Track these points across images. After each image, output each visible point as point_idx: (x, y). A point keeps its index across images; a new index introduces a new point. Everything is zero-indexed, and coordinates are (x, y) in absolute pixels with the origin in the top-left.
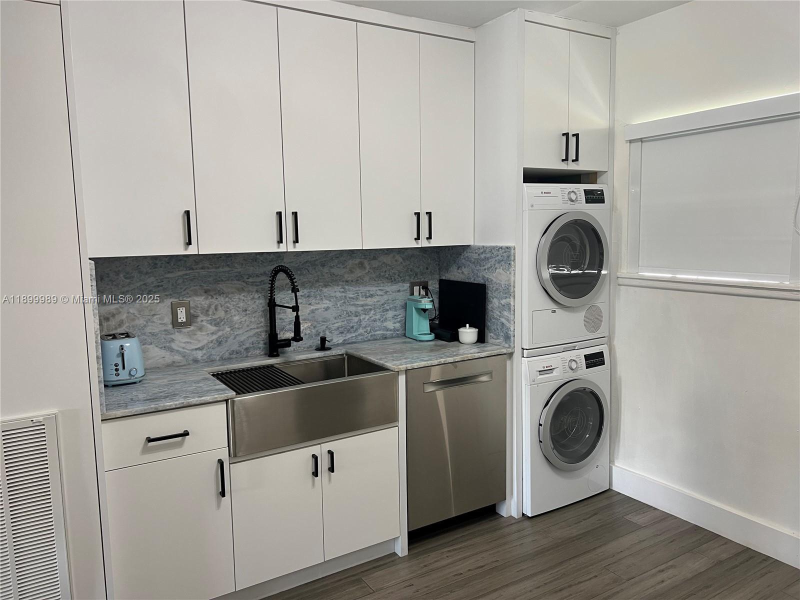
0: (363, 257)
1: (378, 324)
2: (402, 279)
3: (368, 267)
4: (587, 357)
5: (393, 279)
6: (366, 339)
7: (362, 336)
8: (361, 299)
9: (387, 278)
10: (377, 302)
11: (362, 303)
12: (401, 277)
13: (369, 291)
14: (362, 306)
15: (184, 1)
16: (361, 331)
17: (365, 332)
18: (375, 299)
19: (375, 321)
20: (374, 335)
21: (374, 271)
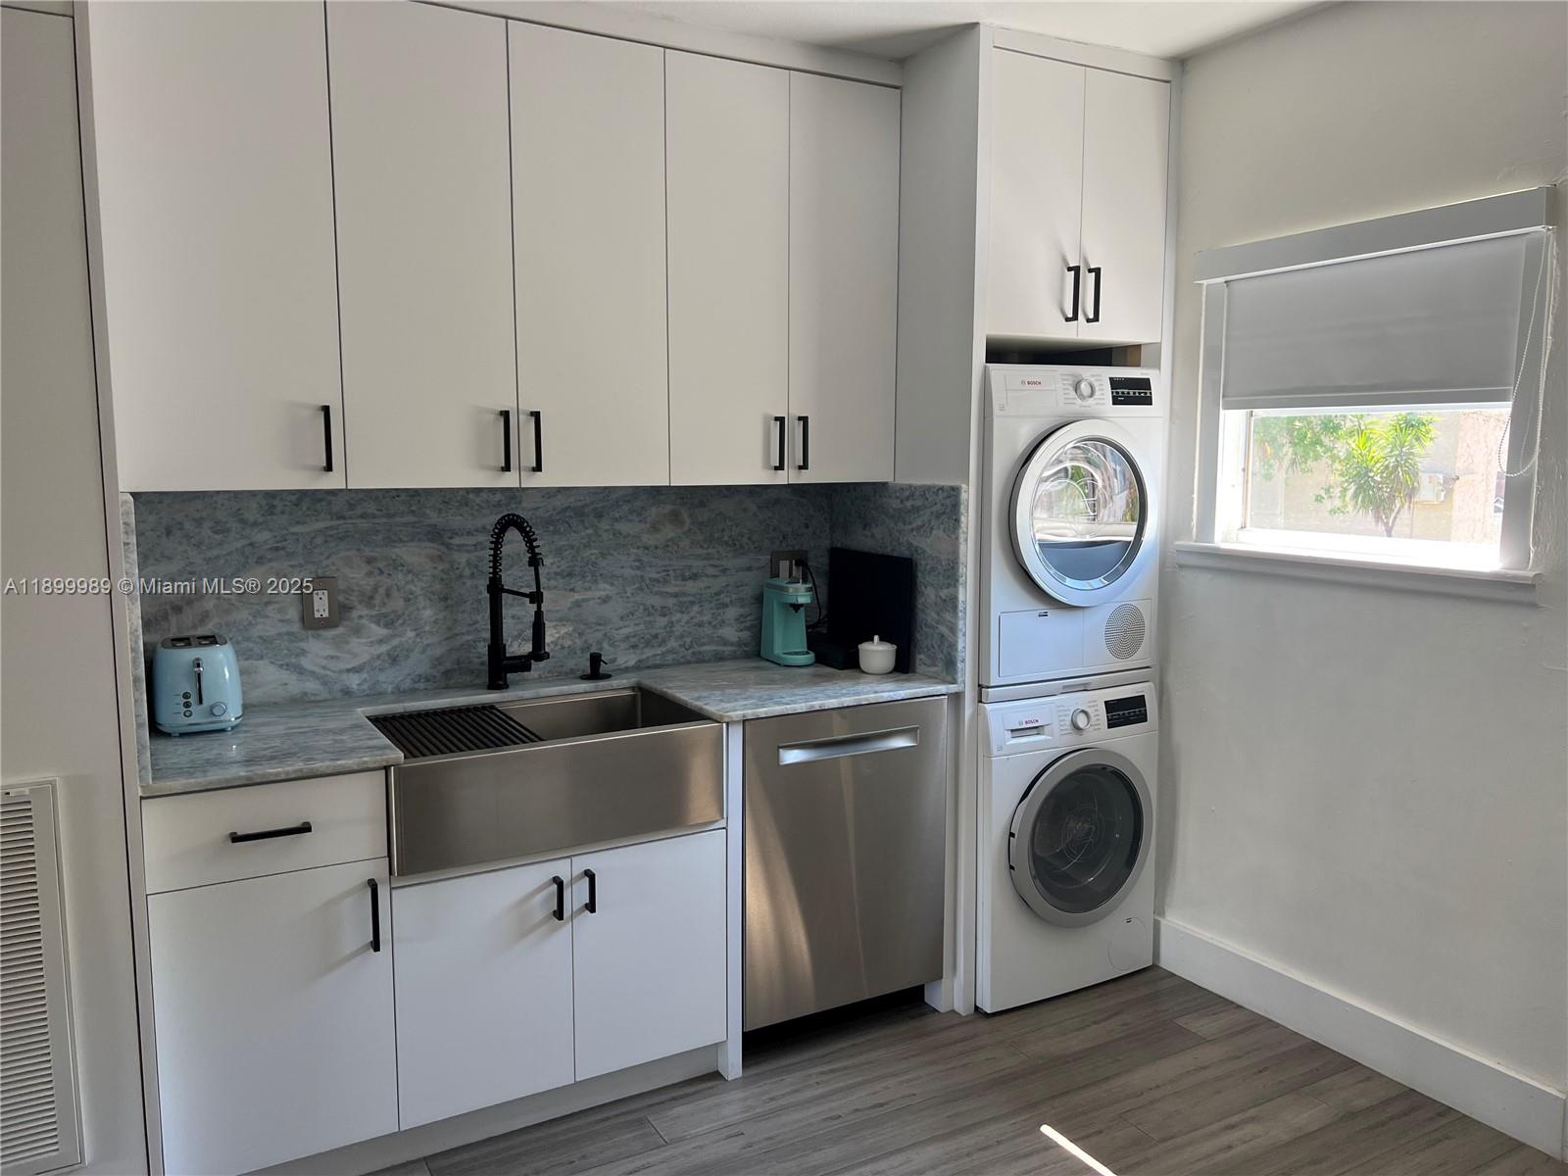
0: (679, 501)
1: (708, 630)
2: (756, 545)
3: (688, 521)
4: (1110, 706)
5: (737, 546)
6: (682, 660)
7: (676, 653)
8: (673, 582)
9: (727, 543)
10: (705, 588)
11: (676, 589)
12: (754, 543)
13: (690, 567)
14: (676, 595)
15: (325, 3)
16: (673, 643)
17: (680, 646)
18: (702, 583)
19: (700, 625)
20: (700, 653)
21: (700, 529)
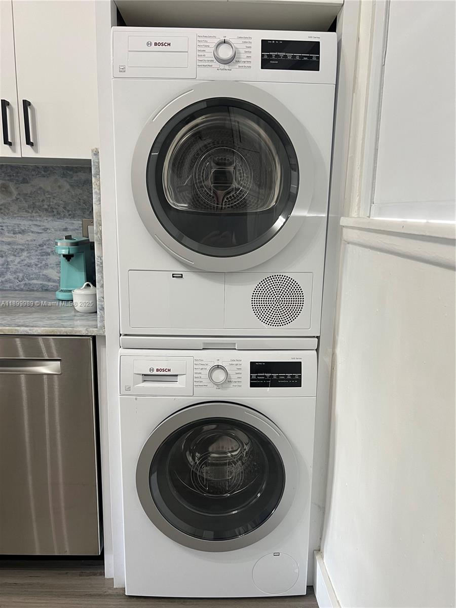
0: (7, 178)
1: (35, 270)
2: (70, 212)
3: (15, 193)
4: (256, 367)
5: (55, 213)
6: (17, 288)
7: (12, 283)
8: (7, 234)
9: (46, 210)
10: (32, 241)
11: (9, 240)
12: (68, 211)
13: (19, 225)
14: (9, 244)
16: (9, 276)
17: (15, 278)
18: (29, 237)
19: (29, 266)
20: (30, 285)
21: (25, 199)
